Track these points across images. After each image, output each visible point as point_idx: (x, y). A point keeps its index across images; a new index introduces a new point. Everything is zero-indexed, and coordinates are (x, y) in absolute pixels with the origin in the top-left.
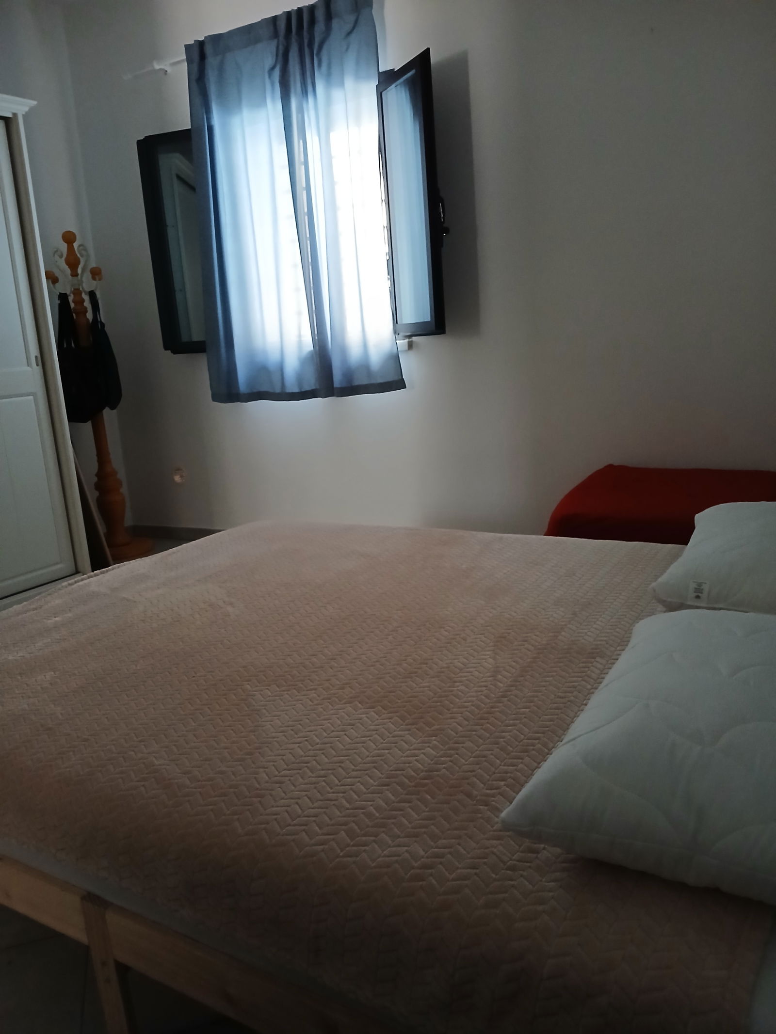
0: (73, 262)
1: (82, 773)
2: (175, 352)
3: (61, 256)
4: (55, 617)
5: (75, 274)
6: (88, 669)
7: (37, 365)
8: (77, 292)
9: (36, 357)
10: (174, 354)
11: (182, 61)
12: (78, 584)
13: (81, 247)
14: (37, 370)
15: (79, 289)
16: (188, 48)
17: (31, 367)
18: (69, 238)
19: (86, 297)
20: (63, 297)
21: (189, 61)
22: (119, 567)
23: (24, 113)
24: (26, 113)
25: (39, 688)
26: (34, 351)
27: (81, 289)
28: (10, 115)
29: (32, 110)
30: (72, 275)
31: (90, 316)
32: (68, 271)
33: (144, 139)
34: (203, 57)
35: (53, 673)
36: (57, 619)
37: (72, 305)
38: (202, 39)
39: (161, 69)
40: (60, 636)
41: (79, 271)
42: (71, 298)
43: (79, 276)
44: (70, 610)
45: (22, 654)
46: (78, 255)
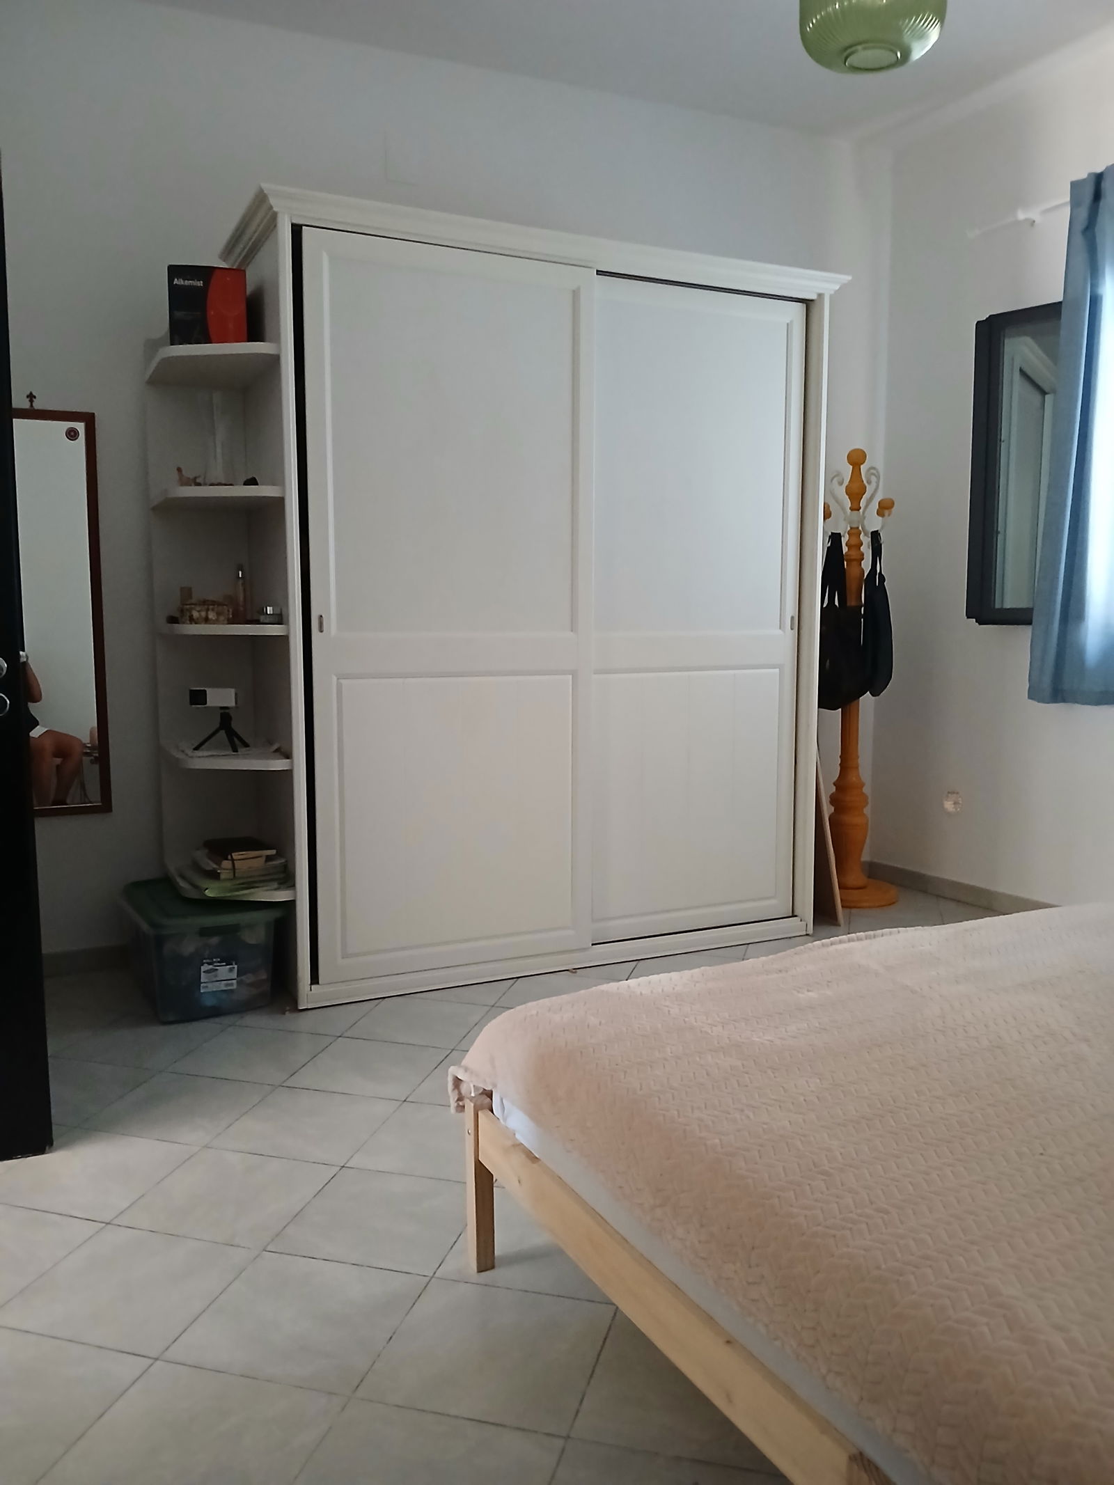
0: (856, 493)
1: (883, 1266)
2: (981, 622)
3: (841, 483)
4: (808, 991)
5: (856, 508)
6: (869, 1090)
7: (792, 629)
8: (855, 532)
9: (792, 618)
10: (980, 624)
11: (1063, 205)
12: (834, 947)
13: (872, 471)
14: (790, 636)
15: (858, 528)
16: (1074, 185)
17: (784, 631)
18: (857, 459)
19: (866, 540)
20: (835, 538)
21: (1075, 203)
22: (891, 933)
23: (832, 292)
24: (836, 292)
25: (802, 1099)
26: (791, 609)
27: (860, 528)
28: (813, 297)
29: (844, 287)
30: (852, 509)
31: (866, 565)
32: (848, 504)
33: (987, 319)
34: (1097, 195)
35: (818, 1081)
36: (810, 994)
37: (845, 549)
38: (1099, 170)
39: (1026, 220)
40: (819, 1024)
41: (863, 503)
42: (844, 541)
43: (861, 511)
44: (828, 985)
45: (769, 1038)
46: (865, 482)
